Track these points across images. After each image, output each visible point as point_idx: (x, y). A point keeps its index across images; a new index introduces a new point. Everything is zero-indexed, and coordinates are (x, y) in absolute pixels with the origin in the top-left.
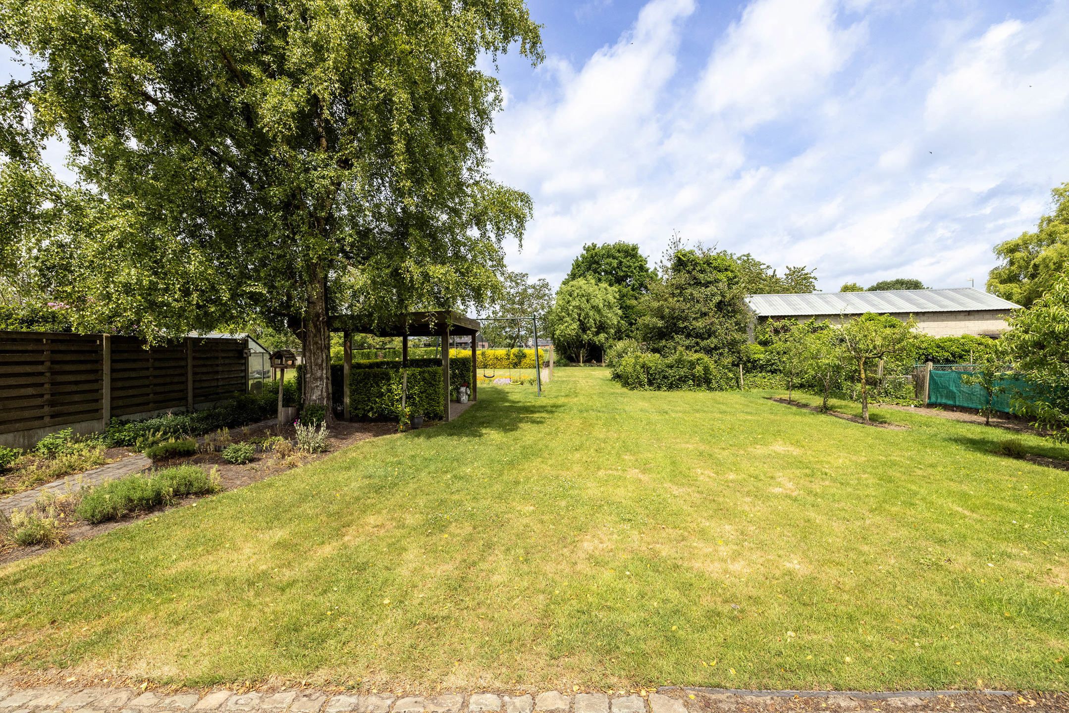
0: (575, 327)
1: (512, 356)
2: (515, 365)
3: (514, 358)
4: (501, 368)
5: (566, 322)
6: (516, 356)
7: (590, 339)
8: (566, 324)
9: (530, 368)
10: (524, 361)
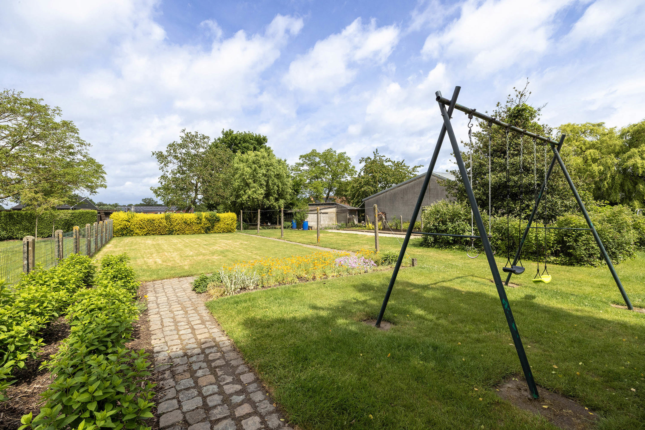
0: (263, 192)
1: (204, 219)
2: (207, 230)
3: (206, 222)
4: (190, 233)
5: (254, 187)
6: (209, 220)
7: (272, 204)
8: (254, 189)
9: (224, 232)
10: (217, 225)
